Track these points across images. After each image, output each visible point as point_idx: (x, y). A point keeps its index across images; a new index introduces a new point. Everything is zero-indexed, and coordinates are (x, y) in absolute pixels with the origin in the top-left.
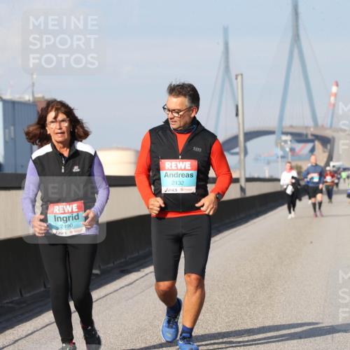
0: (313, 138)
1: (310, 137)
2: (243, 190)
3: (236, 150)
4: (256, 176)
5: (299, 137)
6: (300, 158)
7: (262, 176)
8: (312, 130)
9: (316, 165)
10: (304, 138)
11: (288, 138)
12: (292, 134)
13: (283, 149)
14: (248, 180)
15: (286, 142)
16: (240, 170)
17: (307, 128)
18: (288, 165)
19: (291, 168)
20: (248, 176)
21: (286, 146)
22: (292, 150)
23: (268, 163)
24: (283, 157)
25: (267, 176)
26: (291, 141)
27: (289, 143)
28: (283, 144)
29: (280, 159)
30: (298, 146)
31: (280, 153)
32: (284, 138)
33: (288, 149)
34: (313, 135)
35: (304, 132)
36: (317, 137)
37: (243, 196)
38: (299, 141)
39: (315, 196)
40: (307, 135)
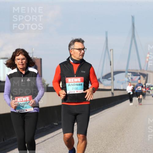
0: (140, 74)
1: (138, 74)
2: (113, 93)
3: (110, 78)
4: (117, 88)
5: (134, 74)
6: (134, 82)
7: (120, 88)
8: (139, 71)
9: (140, 83)
10: (136, 74)
11: (130, 74)
12: (132, 73)
13: (128, 78)
14: (115, 90)
15: (129, 75)
16: (112, 86)
17: (137, 70)
18: (130, 83)
19: (131, 85)
20: (114, 88)
21: (129, 77)
22: (132, 79)
23: (123, 83)
24: (128, 81)
25: (122, 88)
26: (131, 75)
27: (130, 76)
28: (128, 76)
29: (127, 82)
30: (134, 77)
31: (127, 80)
32: (129, 74)
33: (130, 78)
34: (140, 73)
35: (136, 72)
36: (141, 74)
37: (113, 96)
38: (134, 75)
39: (139, 96)
40: (137, 73)
